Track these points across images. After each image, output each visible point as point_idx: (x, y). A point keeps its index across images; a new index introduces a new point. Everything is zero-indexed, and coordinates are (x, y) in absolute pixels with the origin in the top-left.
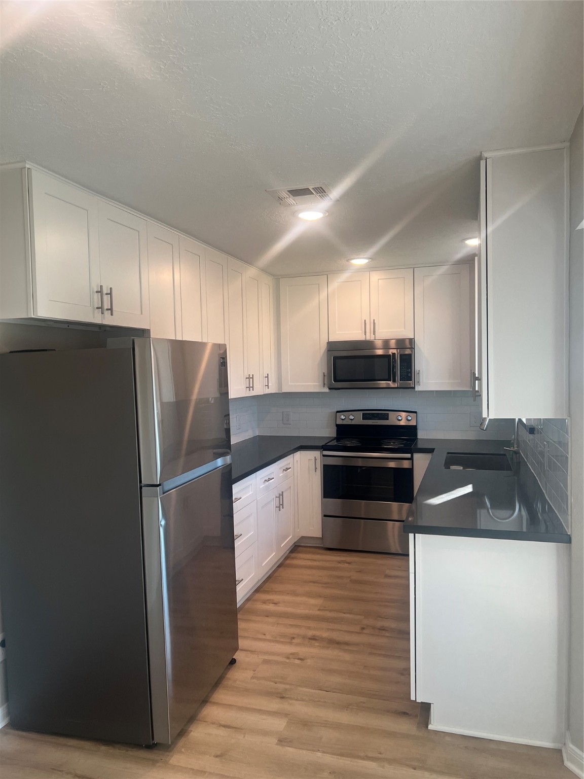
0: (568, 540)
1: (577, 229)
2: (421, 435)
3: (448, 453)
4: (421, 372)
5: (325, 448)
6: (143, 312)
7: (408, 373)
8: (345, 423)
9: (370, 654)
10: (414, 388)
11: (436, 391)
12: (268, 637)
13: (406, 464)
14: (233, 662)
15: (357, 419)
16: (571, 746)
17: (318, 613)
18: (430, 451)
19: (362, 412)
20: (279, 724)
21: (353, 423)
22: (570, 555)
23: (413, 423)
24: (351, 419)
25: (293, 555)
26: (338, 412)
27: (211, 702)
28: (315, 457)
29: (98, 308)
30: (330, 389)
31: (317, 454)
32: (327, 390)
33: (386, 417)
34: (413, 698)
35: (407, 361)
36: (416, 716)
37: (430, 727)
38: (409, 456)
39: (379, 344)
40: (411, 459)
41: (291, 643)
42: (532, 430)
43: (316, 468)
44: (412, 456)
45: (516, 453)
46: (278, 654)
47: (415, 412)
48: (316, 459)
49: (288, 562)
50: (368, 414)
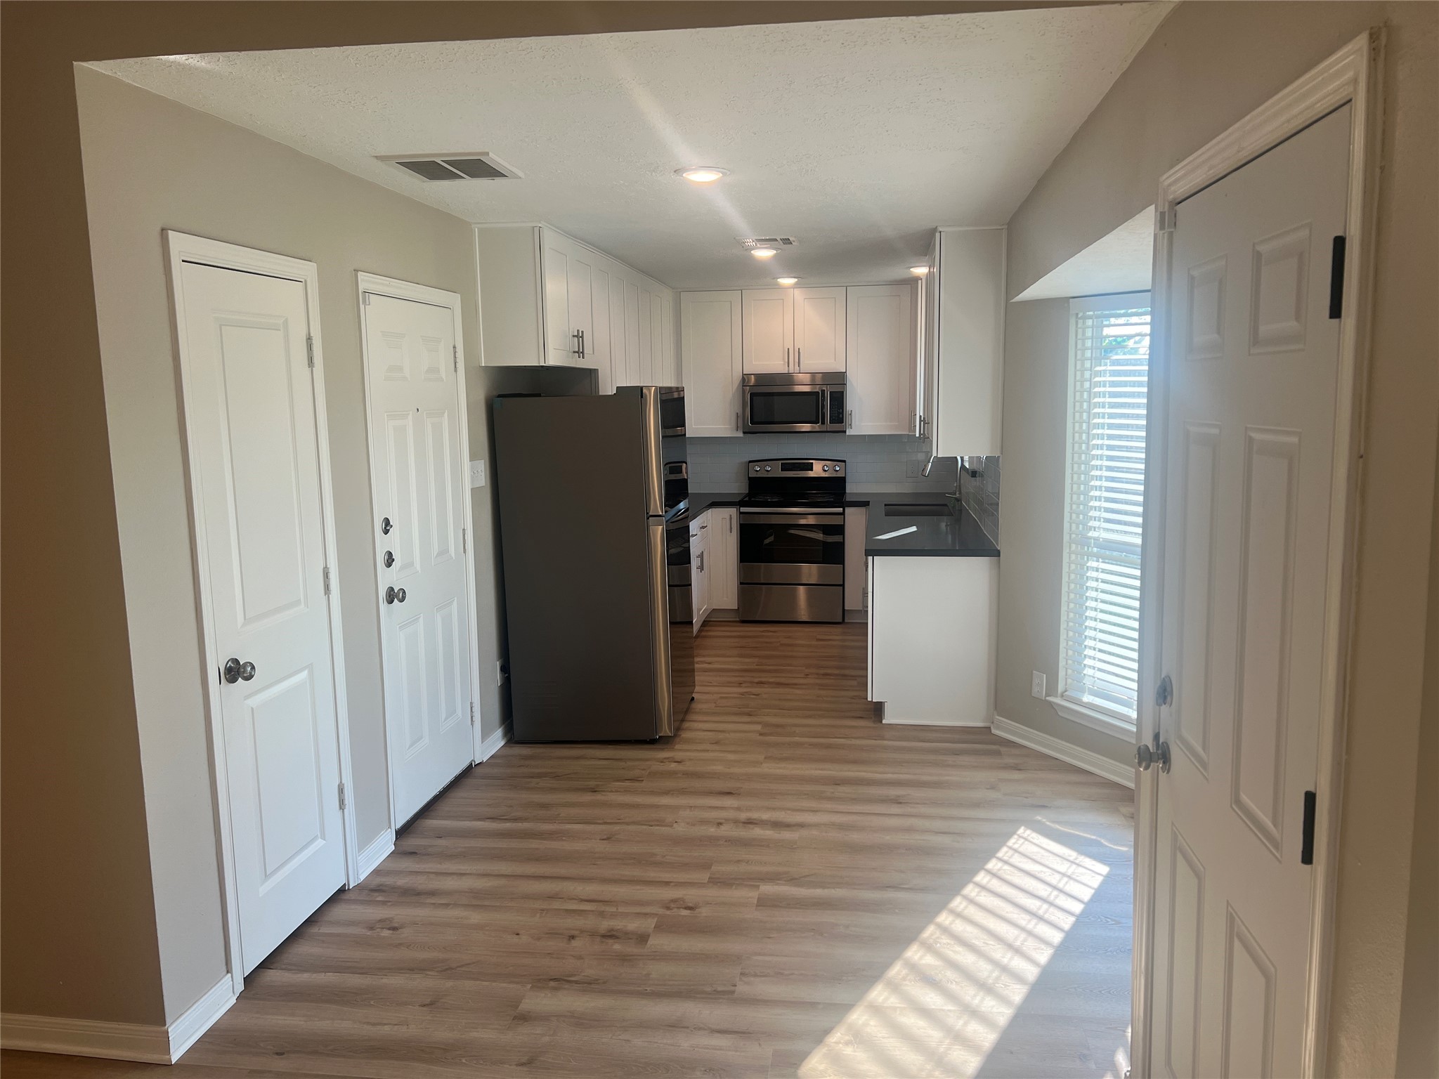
0: (997, 554)
1: (1011, 301)
2: (851, 488)
3: (886, 505)
4: (853, 413)
5: (741, 503)
6: (595, 351)
7: (839, 413)
8: (759, 475)
9: (820, 689)
10: (845, 432)
11: (869, 435)
12: (715, 684)
13: (836, 521)
14: (693, 699)
15: (775, 471)
16: (997, 717)
17: (756, 667)
18: (865, 504)
19: (780, 462)
20: (758, 727)
21: (770, 475)
22: (999, 562)
23: (841, 475)
24: (768, 471)
25: (706, 628)
26: (750, 462)
27: (686, 721)
28: (731, 515)
29: (574, 352)
30: (744, 433)
31: (732, 511)
32: (740, 434)
33: (810, 467)
34: (869, 699)
35: (838, 399)
36: (871, 718)
37: (884, 722)
38: (841, 510)
39: (806, 378)
40: (843, 514)
41: (741, 687)
42: (974, 474)
43: (731, 528)
44: (844, 510)
45: (958, 500)
46: (735, 693)
47: (844, 461)
48: (731, 518)
49: (703, 634)
50: (788, 465)
